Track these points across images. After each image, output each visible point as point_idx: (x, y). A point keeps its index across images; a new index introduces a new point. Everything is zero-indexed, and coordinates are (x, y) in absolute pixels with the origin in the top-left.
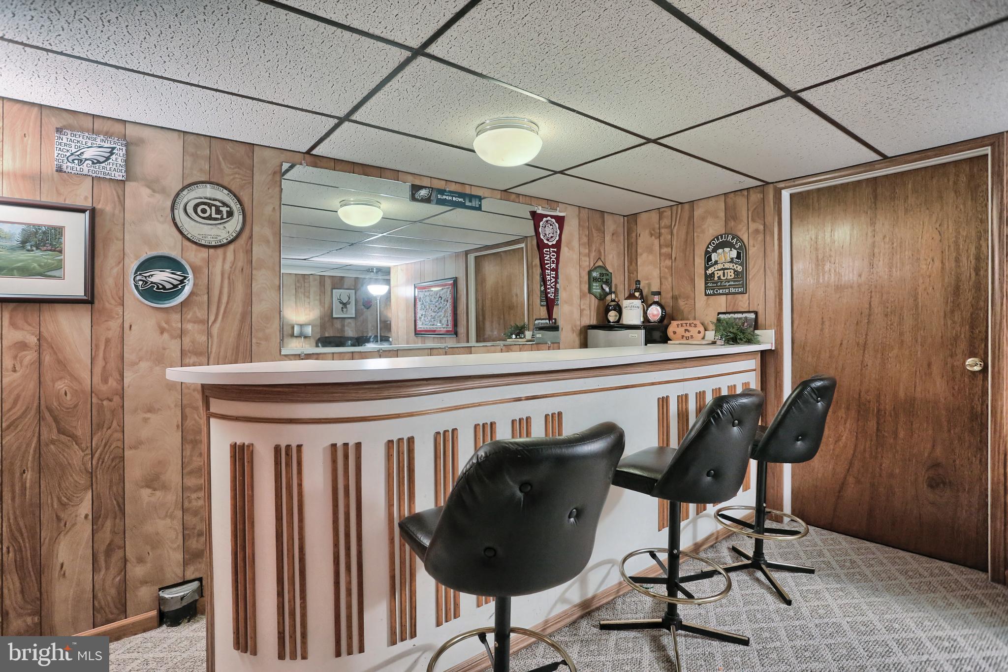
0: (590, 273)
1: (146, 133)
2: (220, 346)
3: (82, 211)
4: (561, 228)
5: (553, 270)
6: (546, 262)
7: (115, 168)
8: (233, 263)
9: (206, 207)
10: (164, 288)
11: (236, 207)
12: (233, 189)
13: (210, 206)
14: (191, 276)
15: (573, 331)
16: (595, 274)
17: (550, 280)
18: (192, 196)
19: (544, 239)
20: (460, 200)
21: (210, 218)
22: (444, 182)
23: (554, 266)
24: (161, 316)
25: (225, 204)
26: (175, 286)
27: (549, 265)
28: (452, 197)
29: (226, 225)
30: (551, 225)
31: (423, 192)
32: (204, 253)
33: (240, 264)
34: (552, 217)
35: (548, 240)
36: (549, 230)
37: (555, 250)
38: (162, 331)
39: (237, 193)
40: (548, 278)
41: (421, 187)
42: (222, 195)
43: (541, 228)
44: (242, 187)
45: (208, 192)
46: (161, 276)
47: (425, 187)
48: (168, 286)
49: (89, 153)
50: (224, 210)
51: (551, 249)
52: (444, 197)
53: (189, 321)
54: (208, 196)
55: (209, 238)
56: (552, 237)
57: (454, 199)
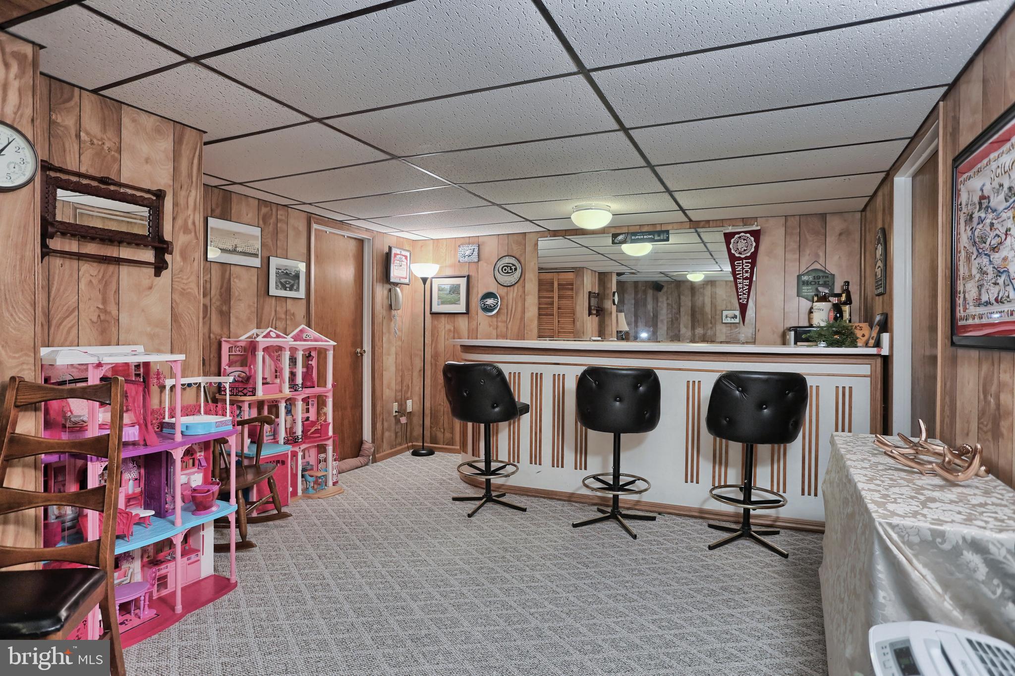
0: (799, 277)
1: (485, 239)
2: (511, 333)
3: (465, 277)
4: (757, 241)
5: (746, 278)
6: (737, 272)
7: (475, 258)
8: (517, 293)
9: (506, 268)
10: (491, 307)
11: (518, 265)
12: (517, 257)
13: (507, 266)
14: (499, 301)
15: (774, 332)
16: (805, 278)
17: (743, 288)
18: (500, 264)
19: (735, 253)
20: (650, 236)
21: (508, 273)
22: (638, 227)
23: (748, 275)
24: (490, 319)
25: (514, 265)
26: (495, 306)
27: (741, 275)
28: (644, 235)
29: (514, 275)
30: (744, 240)
31: (620, 238)
32: (505, 289)
33: (520, 294)
34: (746, 232)
35: (740, 253)
36: (742, 245)
37: (750, 261)
38: (490, 326)
39: (519, 259)
40: (740, 286)
41: (619, 234)
42: (513, 261)
43: (732, 244)
44: (521, 255)
45: (507, 260)
46: (490, 302)
47: (622, 234)
48: (493, 306)
49: (468, 253)
50: (513, 268)
51: (744, 261)
52: (637, 237)
53: (500, 322)
54: (507, 262)
55: (507, 282)
56: (745, 250)
57: (645, 237)
